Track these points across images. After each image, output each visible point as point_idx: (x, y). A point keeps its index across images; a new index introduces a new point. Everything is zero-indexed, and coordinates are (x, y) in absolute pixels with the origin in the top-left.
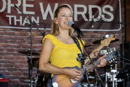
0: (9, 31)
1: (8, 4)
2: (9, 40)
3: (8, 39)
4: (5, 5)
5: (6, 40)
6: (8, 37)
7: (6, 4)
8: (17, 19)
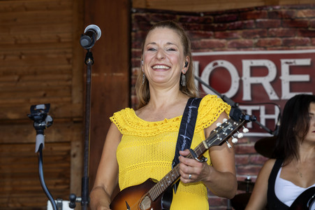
0: (246, 143)
1: (243, 78)
2: (248, 167)
3: (245, 165)
4: (235, 82)
5: (241, 167)
6: (244, 159)
7: (238, 79)
8: (267, 113)
